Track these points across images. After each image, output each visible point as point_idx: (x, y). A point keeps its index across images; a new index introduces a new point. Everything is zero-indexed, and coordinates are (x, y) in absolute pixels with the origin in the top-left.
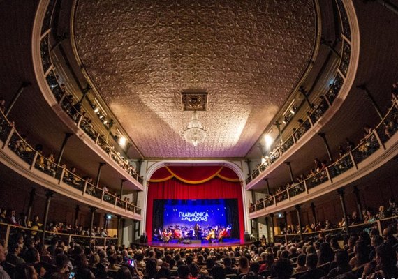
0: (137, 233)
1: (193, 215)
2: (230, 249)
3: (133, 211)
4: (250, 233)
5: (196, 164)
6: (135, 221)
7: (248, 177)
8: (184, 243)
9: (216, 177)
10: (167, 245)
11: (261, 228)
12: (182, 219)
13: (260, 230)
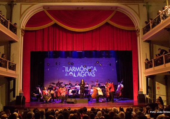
0: (12, 93)
1: (79, 69)
2: (122, 110)
3: (5, 67)
4: (145, 92)
5: (83, 7)
6: (9, 79)
7: (145, 25)
8: (69, 103)
9: (107, 24)
10: (48, 105)
11: (159, 88)
12: (66, 75)
13: (157, 91)
